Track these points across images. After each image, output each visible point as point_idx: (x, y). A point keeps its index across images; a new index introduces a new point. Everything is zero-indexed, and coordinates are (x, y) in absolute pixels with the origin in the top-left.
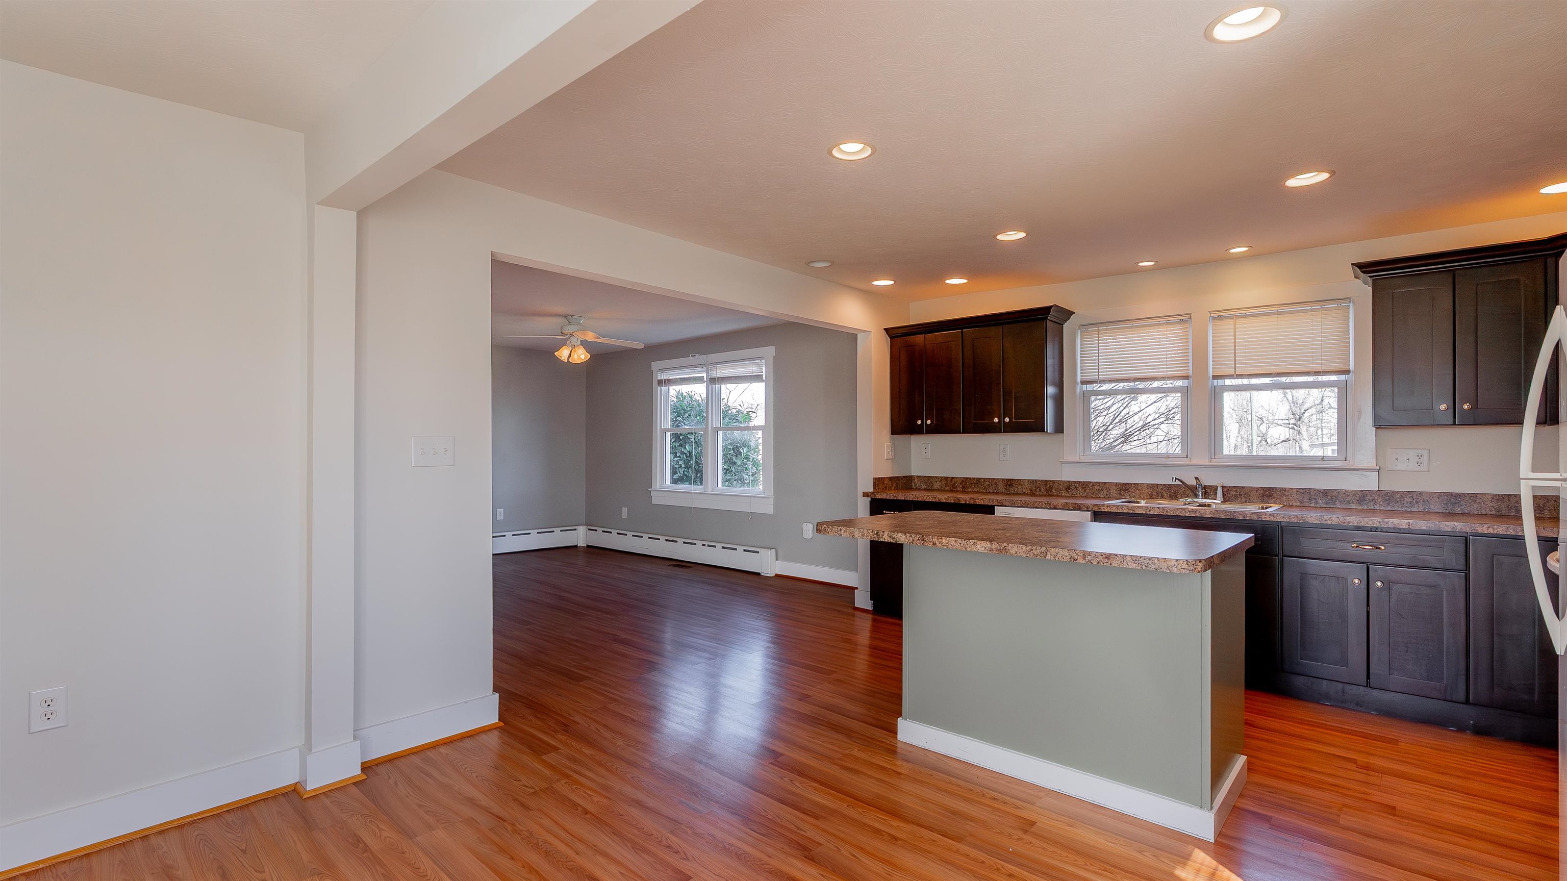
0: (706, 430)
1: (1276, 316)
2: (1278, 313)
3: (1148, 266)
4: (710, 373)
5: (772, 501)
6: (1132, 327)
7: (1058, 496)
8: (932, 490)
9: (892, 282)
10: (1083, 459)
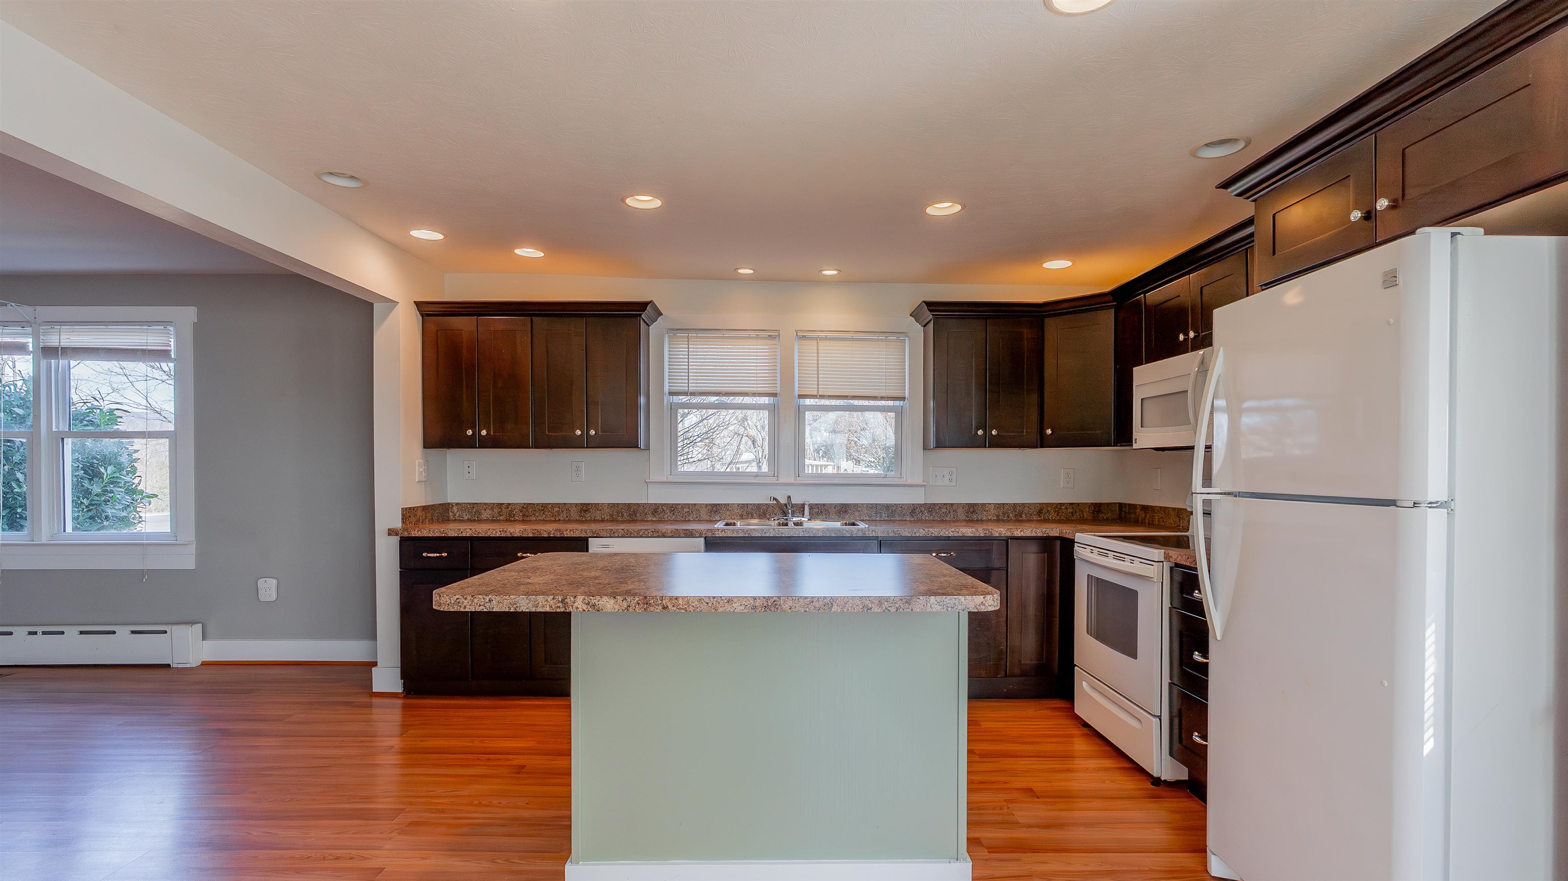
0: (34, 436)
1: (851, 342)
2: (852, 340)
3: (747, 274)
4: (42, 337)
5: (192, 549)
6: (723, 337)
7: (643, 521)
8: (479, 521)
9: (441, 237)
10: (671, 479)
